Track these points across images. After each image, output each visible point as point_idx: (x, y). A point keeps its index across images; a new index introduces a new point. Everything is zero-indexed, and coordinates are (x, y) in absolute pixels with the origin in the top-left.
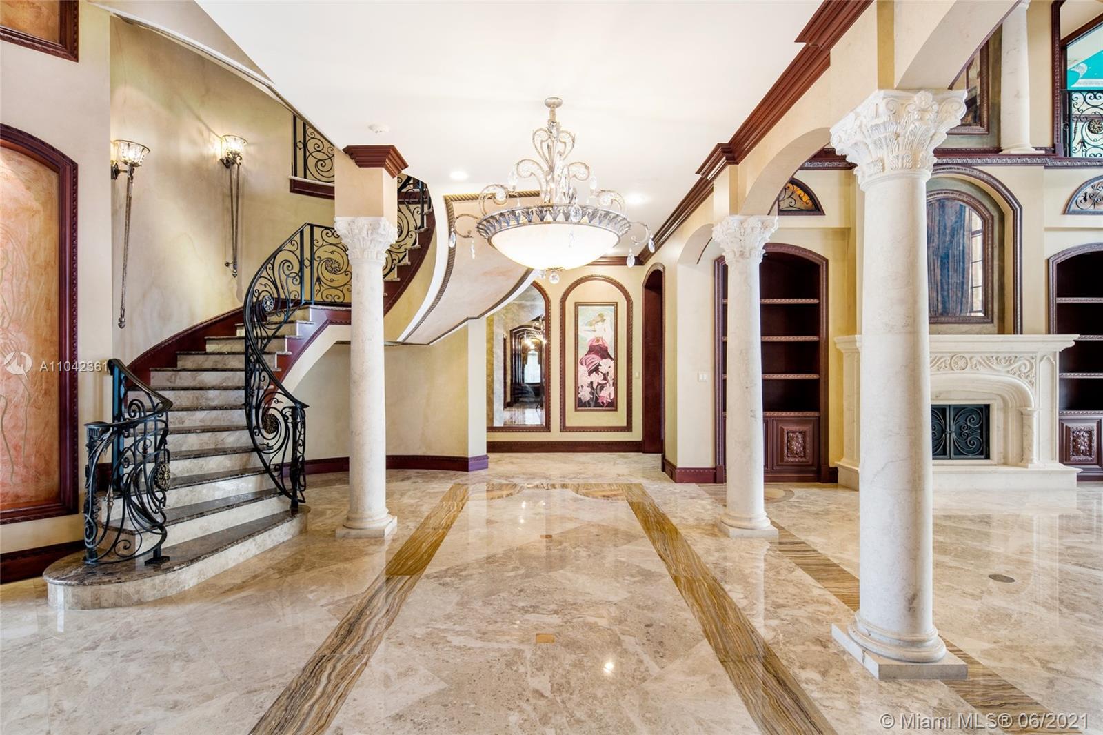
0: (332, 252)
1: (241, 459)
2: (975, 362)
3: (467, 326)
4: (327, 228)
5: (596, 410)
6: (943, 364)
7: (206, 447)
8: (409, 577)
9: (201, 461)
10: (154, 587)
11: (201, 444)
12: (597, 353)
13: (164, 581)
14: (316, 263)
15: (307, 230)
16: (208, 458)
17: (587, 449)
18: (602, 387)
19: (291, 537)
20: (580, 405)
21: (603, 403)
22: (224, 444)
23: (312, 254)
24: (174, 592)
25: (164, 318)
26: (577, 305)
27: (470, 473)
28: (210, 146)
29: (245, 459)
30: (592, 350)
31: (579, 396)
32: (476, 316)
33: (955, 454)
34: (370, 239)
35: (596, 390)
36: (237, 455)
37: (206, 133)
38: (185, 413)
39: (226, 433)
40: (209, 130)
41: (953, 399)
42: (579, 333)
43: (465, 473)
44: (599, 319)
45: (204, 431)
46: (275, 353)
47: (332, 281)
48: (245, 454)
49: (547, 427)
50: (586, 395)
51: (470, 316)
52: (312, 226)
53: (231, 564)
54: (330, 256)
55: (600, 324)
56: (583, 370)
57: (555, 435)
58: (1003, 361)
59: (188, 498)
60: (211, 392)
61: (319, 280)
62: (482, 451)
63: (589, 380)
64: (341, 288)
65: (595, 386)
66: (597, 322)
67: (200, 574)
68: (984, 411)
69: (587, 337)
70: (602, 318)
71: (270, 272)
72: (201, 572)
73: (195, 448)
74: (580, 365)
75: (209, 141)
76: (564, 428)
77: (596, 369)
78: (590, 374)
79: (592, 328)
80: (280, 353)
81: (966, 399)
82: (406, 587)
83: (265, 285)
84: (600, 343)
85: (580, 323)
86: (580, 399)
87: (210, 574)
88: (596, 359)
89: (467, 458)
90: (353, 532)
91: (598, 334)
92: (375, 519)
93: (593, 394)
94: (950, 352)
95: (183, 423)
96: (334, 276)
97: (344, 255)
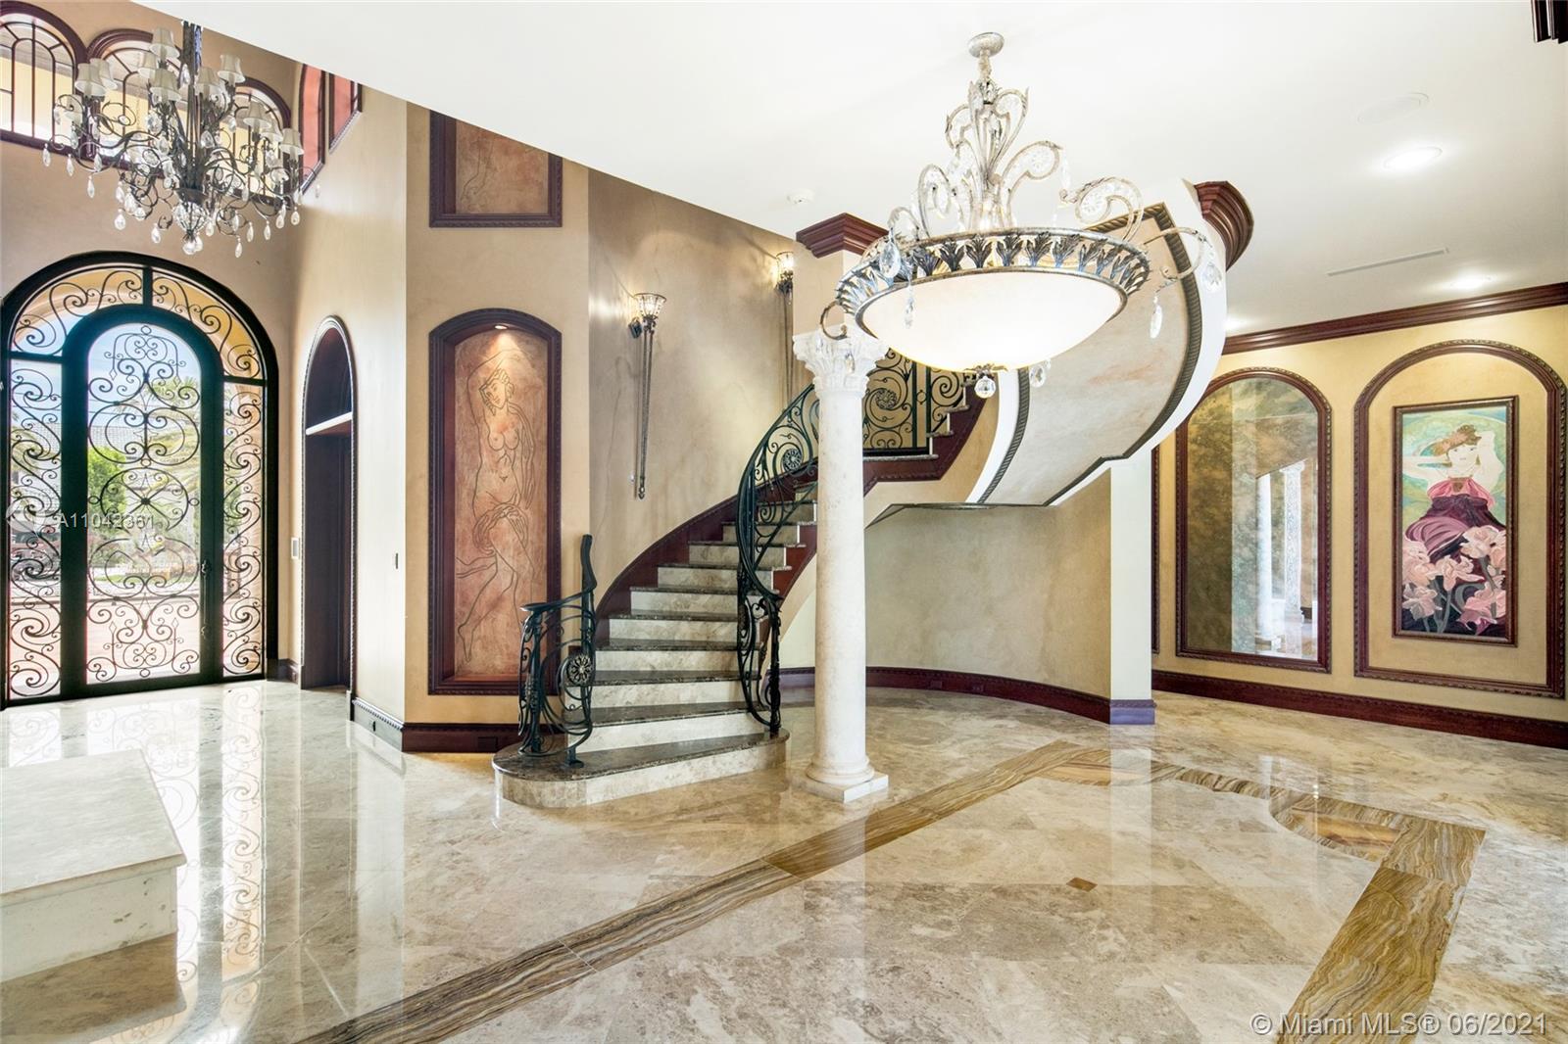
0: (885, 380)
1: (723, 659)
3: (1108, 472)
5: (1452, 640)
7: (698, 639)
8: (788, 874)
9: (680, 655)
10: (553, 792)
11: (693, 634)
12: (1455, 513)
13: (563, 789)
16: (688, 653)
17: (1423, 720)
18: (1469, 590)
19: (751, 769)
20: (1407, 624)
21: (1472, 624)
22: (715, 636)
24: (574, 805)
25: (708, 485)
26: (1398, 412)
27: (1112, 728)
28: (764, 271)
29: (728, 659)
30: (1440, 506)
31: (1405, 605)
32: (1121, 454)
34: (832, 358)
35: (1451, 597)
36: (718, 653)
37: (760, 260)
38: (690, 595)
39: (718, 624)
40: (764, 253)
42: (1405, 472)
43: (1103, 725)
44: (1463, 437)
45: (696, 618)
46: (795, 524)
47: (885, 420)
48: (727, 653)
49: (1324, 663)
50: (1422, 602)
51: (1104, 456)
53: (652, 788)
55: (1464, 450)
56: (1413, 549)
57: (1342, 680)
59: (649, 698)
60: (724, 571)
61: (866, 420)
62: (1143, 690)
63: (1432, 572)
64: (897, 429)
65: (1448, 586)
66: (1454, 446)
67: (607, 790)
69: (1425, 476)
70: (1469, 435)
71: (797, 419)
72: (608, 789)
73: (687, 638)
74: (1406, 541)
75: (764, 267)
76: (1362, 668)
77: (1454, 549)
78: (1434, 559)
79: (1442, 458)
80: (803, 523)
82: (764, 889)
83: (789, 436)
84: (1465, 491)
85: (1408, 449)
86: (1406, 613)
87: (622, 793)
88: (1453, 528)
89: (1108, 701)
90: (810, 784)
91: (1456, 472)
92: (839, 772)
93: (1444, 603)
95: (688, 607)
96: (887, 414)
97: (901, 381)
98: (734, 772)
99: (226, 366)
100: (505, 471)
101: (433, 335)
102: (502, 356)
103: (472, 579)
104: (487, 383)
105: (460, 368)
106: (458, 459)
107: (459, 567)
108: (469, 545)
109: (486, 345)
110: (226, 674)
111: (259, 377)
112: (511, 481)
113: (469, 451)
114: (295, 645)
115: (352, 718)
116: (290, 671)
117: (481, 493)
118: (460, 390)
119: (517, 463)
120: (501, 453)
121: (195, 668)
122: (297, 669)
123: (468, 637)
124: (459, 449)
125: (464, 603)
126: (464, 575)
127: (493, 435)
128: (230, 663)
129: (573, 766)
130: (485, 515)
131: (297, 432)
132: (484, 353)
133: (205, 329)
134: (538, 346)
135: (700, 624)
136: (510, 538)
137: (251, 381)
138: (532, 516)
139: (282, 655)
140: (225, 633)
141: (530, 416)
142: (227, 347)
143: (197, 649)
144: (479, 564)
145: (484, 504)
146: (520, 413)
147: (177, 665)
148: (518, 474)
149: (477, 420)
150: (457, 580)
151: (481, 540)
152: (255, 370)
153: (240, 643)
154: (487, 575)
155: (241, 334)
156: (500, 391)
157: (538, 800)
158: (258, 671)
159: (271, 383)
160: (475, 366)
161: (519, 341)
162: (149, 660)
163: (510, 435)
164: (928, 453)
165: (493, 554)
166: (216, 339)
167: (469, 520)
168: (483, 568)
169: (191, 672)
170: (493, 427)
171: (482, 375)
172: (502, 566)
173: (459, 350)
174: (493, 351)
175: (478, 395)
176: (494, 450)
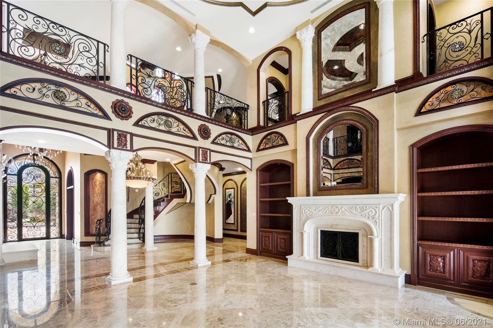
0: (176, 179)
2: (343, 210)
3: (214, 197)
4: (175, 173)
6: (328, 211)
10: (99, 249)
13: (101, 248)
14: (172, 183)
15: (170, 175)
19: (136, 248)
23: (171, 181)
32: (214, 194)
33: (342, 257)
36: (136, 229)
38: (136, 220)
41: (338, 229)
43: (213, 243)
47: (176, 187)
51: (211, 194)
52: (171, 173)
54: (176, 180)
58: (359, 209)
61: (173, 187)
62: (221, 236)
68: (355, 236)
71: (158, 187)
81: (346, 229)
89: (214, 238)
94: (331, 205)
95: (136, 222)
96: (177, 186)
97: (179, 179)
98: (134, 248)
99: (51, 175)
100: (99, 197)
101: (85, 174)
102: (98, 177)
103: (93, 216)
104: (95, 182)
105: (90, 179)
106: (90, 195)
107: (90, 214)
108: (92, 211)
109: (95, 175)
110: (51, 237)
111: (58, 177)
112: (100, 199)
113: (92, 194)
114: (65, 232)
115: (74, 243)
116: (64, 237)
117: (95, 201)
118: (90, 183)
119: (101, 196)
120: (98, 194)
121: (45, 236)
122: (66, 236)
123: (92, 227)
124: (90, 193)
125: (91, 221)
126: (91, 216)
127: (97, 191)
128: (52, 236)
129: (104, 245)
130: (95, 205)
131: (65, 188)
132: (95, 176)
133: (46, 167)
134: (104, 175)
135: (136, 224)
136: (100, 209)
137: (56, 178)
138: (103, 205)
139: (63, 234)
140: (51, 229)
141: (103, 188)
142: (51, 171)
143: (45, 232)
144: (94, 214)
145: (95, 203)
146: (101, 187)
147: (41, 235)
148: (101, 198)
149: (94, 188)
150: (90, 217)
151: (95, 210)
152: (57, 175)
153: (54, 231)
154: (95, 216)
155: (54, 168)
156: (98, 183)
157: (97, 250)
158: (58, 237)
159: (60, 178)
160: (93, 179)
161: (101, 174)
162: (35, 234)
163: (100, 191)
164: (182, 193)
165: (97, 212)
166: (49, 169)
167: (92, 206)
168: (95, 214)
169: (44, 237)
170: (96, 189)
171: (94, 180)
172: (98, 214)
173: (90, 176)
174: (96, 176)
175: (94, 184)
176: (96, 194)
